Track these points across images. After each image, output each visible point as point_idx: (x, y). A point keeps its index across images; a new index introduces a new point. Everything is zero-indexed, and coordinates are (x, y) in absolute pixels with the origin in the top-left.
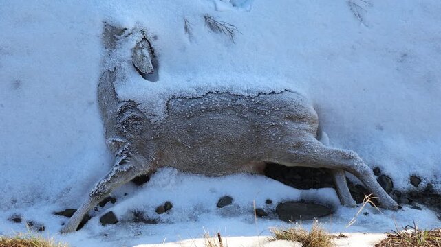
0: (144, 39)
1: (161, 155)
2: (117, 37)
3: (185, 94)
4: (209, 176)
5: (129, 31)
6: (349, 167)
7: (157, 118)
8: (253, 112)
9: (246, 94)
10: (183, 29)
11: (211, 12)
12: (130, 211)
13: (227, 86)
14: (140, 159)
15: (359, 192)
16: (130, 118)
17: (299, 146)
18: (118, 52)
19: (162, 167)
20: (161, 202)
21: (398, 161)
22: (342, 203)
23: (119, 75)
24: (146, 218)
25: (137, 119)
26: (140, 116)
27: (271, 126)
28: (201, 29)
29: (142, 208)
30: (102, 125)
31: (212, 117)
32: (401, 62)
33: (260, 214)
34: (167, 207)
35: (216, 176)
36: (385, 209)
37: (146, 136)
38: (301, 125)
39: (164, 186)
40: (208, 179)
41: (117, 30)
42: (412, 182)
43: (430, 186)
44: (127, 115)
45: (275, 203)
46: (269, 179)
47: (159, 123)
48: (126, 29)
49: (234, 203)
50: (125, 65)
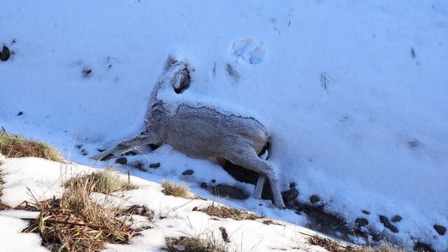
0: (186, 69)
1: (166, 136)
2: (171, 64)
3: (190, 105)
4: (188, 156)
5: (178, 63)
6: (266, 174)
7: (170, 114)
8: (223, 125)
9: (224, 113)
10: (212, 69)
11: (232, 63)
12: (137, 162)
13: (216, 106)
14: (154, 135)
16: (156, 110)
17: (240, 152)
19: (166, 143)
20: (155, 162)
21: (310, 184)
22: (254, 195)
23: (162, 86)
24: (143, 168)
25: (160, 112)
28: (222, 71)
29: (144, 162)
31: (198, 121)
32: (342, 121)
33: (203, 186)
34: (157, 166)
35: (192, 157)
37: (162, 122)
38: (247, 140)
39: (162, 154)
41: (173, 60)
42: (311, 200)
43: (323, 206)
44: (156, 108)
45: (217, 183)
47: (170, 117)
49: (193, 175)
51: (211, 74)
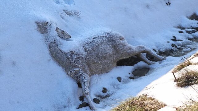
2: (46, 27)
3: (87, 42)
4: (107, 72)
6: (145, 51)
9: (104, 35)
15: (152, 58)
18: (51, 33)
22: (149, 64)
23: (58, 43)
26: (78, 56)
27: (119, 44)
30: (61, 68)
35: (109, 72)
36: (161, 60)
39: (97, 82)
40: (107, 74)
41: (44, 24)
44: (74, 58)
46: (122, 66)
47: (85, 57)
48: (48, 22)
50: (58, 38)
51: (64, 21)
